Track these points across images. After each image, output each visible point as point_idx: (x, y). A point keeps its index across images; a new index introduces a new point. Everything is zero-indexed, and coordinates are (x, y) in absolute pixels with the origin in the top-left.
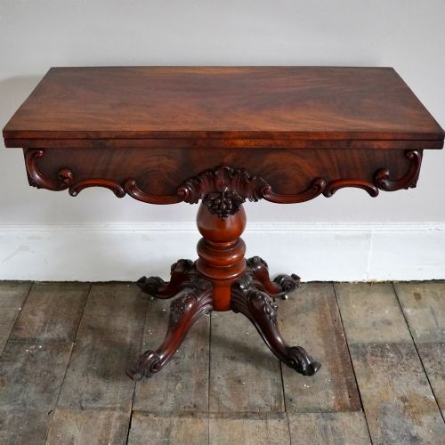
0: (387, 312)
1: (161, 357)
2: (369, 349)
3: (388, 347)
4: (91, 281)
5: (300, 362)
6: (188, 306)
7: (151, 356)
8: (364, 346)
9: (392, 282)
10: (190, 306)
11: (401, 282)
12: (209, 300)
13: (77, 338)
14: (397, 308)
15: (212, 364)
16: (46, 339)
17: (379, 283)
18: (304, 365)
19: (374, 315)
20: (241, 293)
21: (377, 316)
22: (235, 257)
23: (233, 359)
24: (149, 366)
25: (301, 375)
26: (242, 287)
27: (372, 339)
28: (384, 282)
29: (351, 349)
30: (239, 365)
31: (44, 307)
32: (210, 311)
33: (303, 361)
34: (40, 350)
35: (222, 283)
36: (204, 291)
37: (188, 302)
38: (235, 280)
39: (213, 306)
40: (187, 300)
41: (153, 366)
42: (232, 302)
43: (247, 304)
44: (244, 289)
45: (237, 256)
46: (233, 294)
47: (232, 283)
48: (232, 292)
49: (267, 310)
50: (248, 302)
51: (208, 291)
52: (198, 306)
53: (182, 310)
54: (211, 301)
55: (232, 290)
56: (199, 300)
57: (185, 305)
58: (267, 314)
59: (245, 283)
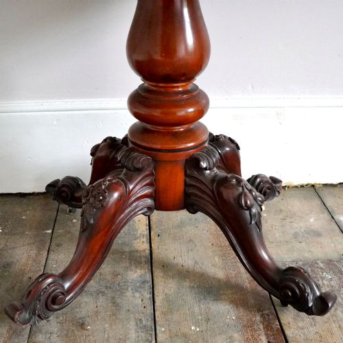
1: (67, 285)
3: (321, 265)
5: (303, 291)
6: (111, 196)
7: (50, 280)
9: (313, 186)
10: (116, 195)
11: (325, 185)
12: (147, 191)
18: (311, 297)
19: (295, 225)
20: (200, 178)
21: (299, 226)
22: (191, 110)
24: (43, 298)
25: (303, 314)
26: (204, 165)
32: (150, 209)
33: (308, 290)
35: (169, 156)
36: (139, 170)
37: (111, 188)
38: (192, 154)
39: (155, 202)
40: (109, 185)
41: (50, 298)
42: (186, 195)
43: (212, 195)
44: (206, 169)
45: (194, 111)
46: (188, 180)
47: (187, 158)
48: (186, 175)
49: (246, 203)
50: (213, 192)
51: (147, 173)
52: (129, 198)
53: (101, 200)
54: (151, 193)
55: (185, 172)
56: (131, 187)
57: (106, 193)
58: (247, 210)
59: (208, 159)
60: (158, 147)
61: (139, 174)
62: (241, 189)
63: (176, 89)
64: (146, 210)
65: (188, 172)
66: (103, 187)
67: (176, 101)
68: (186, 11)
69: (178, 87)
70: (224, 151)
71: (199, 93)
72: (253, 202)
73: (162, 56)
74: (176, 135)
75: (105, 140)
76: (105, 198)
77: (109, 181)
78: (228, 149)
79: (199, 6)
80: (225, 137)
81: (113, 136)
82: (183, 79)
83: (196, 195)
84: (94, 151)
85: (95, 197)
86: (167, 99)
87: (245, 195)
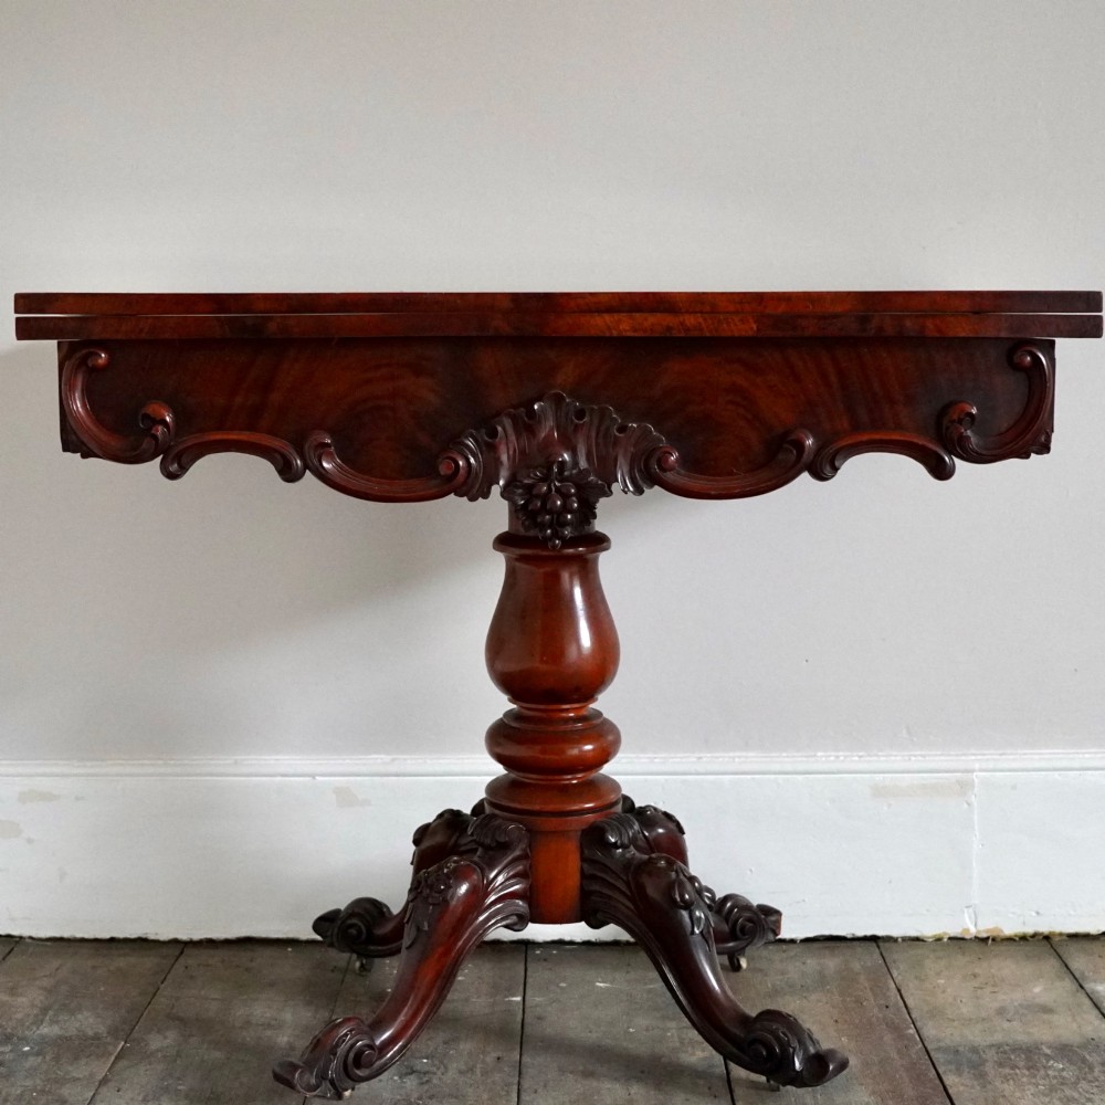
0: (1037, 990)
2: (991, 1055)
3: (1047, 1051)
4: (184, 936)
6: (458, 884)
8: (975, 1050)
9: (1047, 937)
10: (464, 888)
11: (1075, 936)
12: (518, 886)
13: (135, 1035)
14: (1068, 984)
15: (526, 1084)
16: (43, 1037)
17: (1010, 939)
18: (798, 1056)
19: (1002, 996)
20: (607, 862)
21: (1010, 998)
23: (588, 1074)
26: (612, 839)
27: (998, 1038)
28: (1024, 938)
29: (936, 1056)
30: (607, 1085)
31: (46, 982)
32: (521, 919)
34: (26, 1055)
36: (504, 848)
37: (459, 875)
38: (592, 820)
39: (530, 906)
40: (455, 869)
41: (352, 1055)
42: (585, 894)
43: (629, 893)
44: (615, 846)
45: (593, 750)
46: (585, 866)
47: (584, 827)
48: (583, 859)
49: (682, 896)
50: (628, 884)
51: (517, 853)
52: (487, 895)
53: (441, 891)
54: (524, 890)
55: (582, 853)
56: (492, 876)
57: (450, 879)
58: (685, 909)
59: (618, 828)
60: (537, 807)
61: (505, 855)
62: (673, 875)
63: (564, 715)
64: (514, 918)
65: (586, 852)
66: (445, 871)
67: (565, 732)
68: (578, 593)
69: (567, 710)
70: (654, 834)
71: (602, 723)
72: (696, 896)
73: (542, 661)
74: (566, 790)
75: (440, 816)
76: (448, 887)
77: (455, 862)
78: (661, 831)
79: (600, 585)
80: (655, 809)
81: (455, 808)
82: (575, 697)
83: (601, 894)
84: (421, 835)
85: (431, 887)
86: (551, 729)
87: (681, 885)
